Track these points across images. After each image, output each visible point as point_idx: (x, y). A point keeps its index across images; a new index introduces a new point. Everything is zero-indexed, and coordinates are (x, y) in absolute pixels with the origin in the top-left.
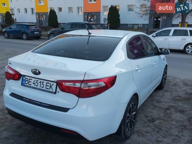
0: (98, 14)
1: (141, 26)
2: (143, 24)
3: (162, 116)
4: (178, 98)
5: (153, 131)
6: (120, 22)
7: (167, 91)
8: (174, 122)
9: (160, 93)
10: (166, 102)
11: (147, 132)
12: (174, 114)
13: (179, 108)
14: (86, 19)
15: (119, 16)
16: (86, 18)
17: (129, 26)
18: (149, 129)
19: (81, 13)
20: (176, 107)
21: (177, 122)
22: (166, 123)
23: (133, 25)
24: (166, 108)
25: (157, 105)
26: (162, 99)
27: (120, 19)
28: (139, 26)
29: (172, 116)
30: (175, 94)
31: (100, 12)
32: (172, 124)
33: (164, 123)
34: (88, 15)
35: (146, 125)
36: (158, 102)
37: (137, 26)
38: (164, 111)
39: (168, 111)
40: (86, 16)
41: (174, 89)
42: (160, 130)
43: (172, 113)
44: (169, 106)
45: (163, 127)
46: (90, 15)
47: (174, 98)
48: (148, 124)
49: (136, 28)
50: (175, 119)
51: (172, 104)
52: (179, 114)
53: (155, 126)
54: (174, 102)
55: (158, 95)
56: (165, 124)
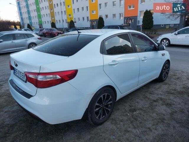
0: (135, 18)
1: (172, 26)
2: (174, 24)
3: (146, 107)
4: (172, 91)
5: (127, 120)
6: (153, 23)
7: (166, 84)
8: (154, 115)
9: (158, 85)
10: (158, 95)
11: (121, 121)
12: (159, 106)
13: (168, 100)
14: (126, 23)
15: (152, 18)
16: (126, 21)
17: (161, 26)
18: (125, 118)
19: (122, 18)
20: (165, 100)
21: (157, 115)
22: (145, 114)
23: (165, 25)
24: (154, 100)
25: (148, 96)
26: (156, 91)
27: (153, 21)
28: (171, 26)
29: (156, 108)
30: (173, 87)
31: (137, 16)
32: (151, 116)
33: (143, 114)
34: (127, 19)
35: (125, 114)
36: (151, 93)
37: (169, 26)
38: (151, 103)
39: (155, 103)
40: (126, 20)
41: (174, 83)
42: (135, 120)
43: (158, 106)
44: (158, 98)
45: (140, 118)
46: (129, 19)
47: (169, 91)
48: (127, 113)
49: (168, 28)
50: (157, 112)
51: (163, 97)
52: (164, 107)
53: (133, 116)
54: (167, 95)
55: (155, 87)
56: (143, 116)
